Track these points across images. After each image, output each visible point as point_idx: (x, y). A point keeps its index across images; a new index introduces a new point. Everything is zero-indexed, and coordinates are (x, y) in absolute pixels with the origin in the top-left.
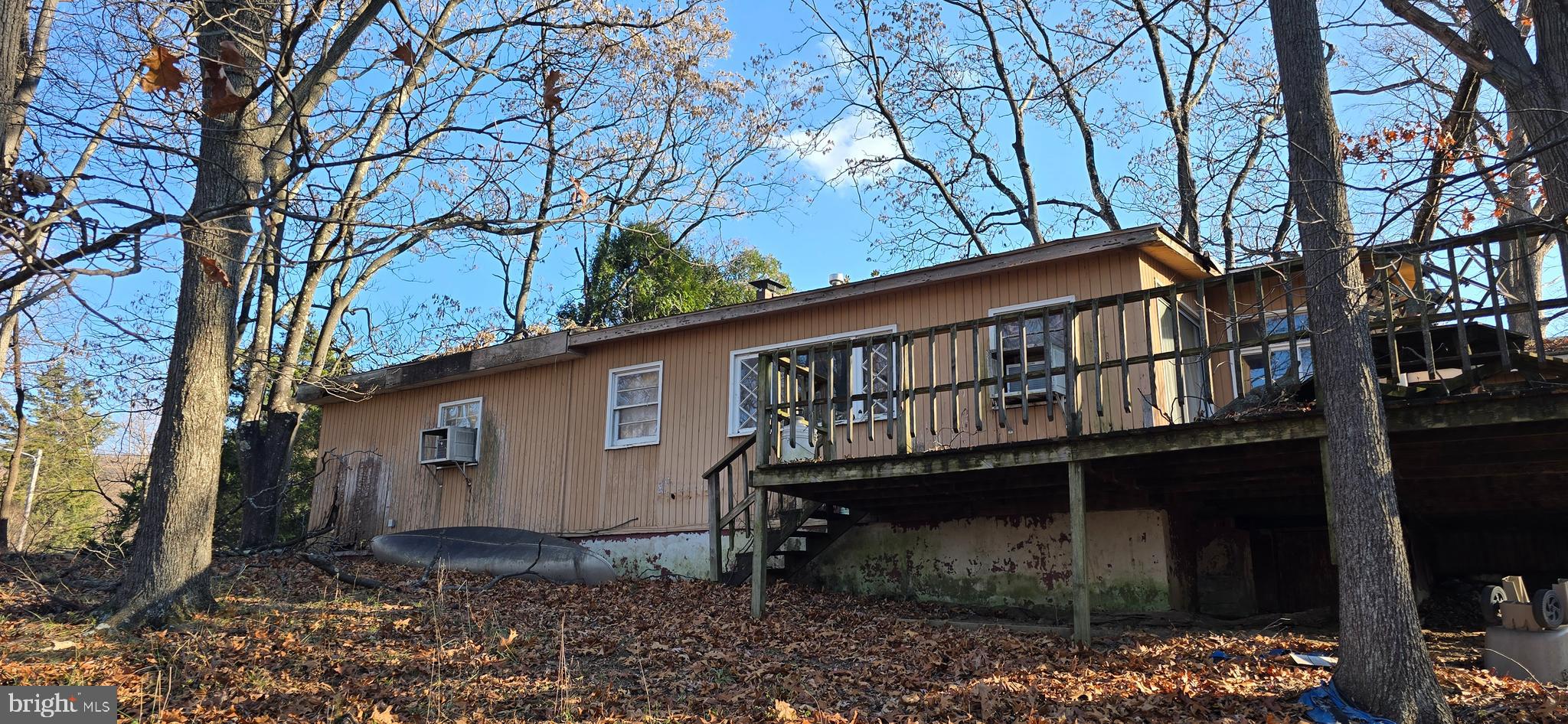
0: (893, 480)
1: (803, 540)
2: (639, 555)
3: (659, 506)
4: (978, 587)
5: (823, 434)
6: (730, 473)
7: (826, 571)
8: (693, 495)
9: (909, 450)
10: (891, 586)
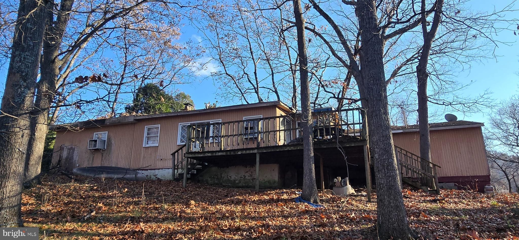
0: (218, 156)
1: (195, 171)
2: (151, 174)
3: (157, 162)
4: (237, 182)
5: (203, 145)
6: (178, 154)
7: (200, 178)
8: (167, 159)
9: (222, 149)
10: (216, 182)
